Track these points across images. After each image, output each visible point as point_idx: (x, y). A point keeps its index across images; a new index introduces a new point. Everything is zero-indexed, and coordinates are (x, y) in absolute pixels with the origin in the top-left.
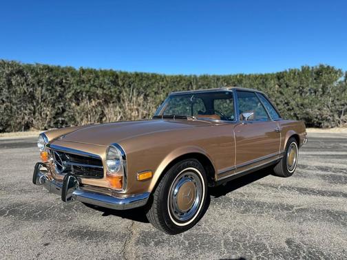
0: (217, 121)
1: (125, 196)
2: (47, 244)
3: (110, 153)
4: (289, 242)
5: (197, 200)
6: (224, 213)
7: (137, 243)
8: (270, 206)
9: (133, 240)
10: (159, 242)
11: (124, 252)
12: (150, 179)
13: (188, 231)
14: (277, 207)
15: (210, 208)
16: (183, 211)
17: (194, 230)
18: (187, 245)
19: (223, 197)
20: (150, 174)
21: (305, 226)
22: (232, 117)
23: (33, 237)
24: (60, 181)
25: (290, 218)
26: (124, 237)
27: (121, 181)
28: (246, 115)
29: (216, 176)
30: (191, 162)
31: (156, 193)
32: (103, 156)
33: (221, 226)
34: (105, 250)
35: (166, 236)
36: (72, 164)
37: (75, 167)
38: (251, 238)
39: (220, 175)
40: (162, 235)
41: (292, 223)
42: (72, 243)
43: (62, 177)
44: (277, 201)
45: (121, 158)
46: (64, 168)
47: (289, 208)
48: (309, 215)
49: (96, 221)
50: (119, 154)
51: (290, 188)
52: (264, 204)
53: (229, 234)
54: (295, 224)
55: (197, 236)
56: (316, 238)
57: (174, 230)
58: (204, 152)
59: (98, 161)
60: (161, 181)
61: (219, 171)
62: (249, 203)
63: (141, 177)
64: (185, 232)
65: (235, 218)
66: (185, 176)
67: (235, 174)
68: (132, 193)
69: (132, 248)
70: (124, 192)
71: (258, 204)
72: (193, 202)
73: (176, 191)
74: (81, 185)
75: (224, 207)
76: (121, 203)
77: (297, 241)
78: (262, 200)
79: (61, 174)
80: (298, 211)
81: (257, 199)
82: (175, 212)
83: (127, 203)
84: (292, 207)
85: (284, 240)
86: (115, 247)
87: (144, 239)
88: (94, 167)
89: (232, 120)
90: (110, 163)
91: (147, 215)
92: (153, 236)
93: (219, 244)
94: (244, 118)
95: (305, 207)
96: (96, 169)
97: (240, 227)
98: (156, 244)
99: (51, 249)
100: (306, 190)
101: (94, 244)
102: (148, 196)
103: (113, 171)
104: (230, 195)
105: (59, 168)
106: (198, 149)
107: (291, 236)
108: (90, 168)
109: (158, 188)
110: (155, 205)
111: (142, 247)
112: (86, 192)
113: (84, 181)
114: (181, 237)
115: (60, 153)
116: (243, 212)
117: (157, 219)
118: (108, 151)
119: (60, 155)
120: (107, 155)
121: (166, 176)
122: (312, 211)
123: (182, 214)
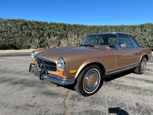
0: (108, 48)
1: (65, 79)
2: (34, 97)
3: (59, 61)
4: (137, 104)
5: (96, 83)
6: (109, 89)
7: (70, 99)
8: (130, 87)
9: (68, 98)
10: (79, 99)
11: (64, 102)
12: (76, 73)
13: (92, 96)
14: (133, 88)
15: (103, 86)
16: (90, 87)
17: (94, 96)
18: (91, 101)
19: (109, 82)
20: (75, 71)
21: (146, 98)
22: (115, 46)
23: (29, 93)
24: (39, 71)
25: (139, 93)
26: (65, 96)
27: (63, 73)
28: (122, 45)
29: (106, 73)
30: (94, 66)
31: (78, 79)
32: (56, 62)
33: (107, 94)
34: (56, 101)
35: (82, 97)
36: (45, 65)
37: (46, 66)
38: (120, 101)
39: (108, 72)
40: (81, 96)
41: (140, 96)
42: (44, 97)
43: (40, 70)
44: (134, 85)
45: (63, 63)
46: (41, 66)
47: (139, 89)
48: (148, 93)
49: (54, 89)
50: (63, 62)
51: (141, 80)
52: (128, 86)
53: (110, 98)
54: (141, 96)
55: (96, 98)
56: (150, 103)
57: (86, 95)
58: (101, 62)
59: (55, 64)
60: (81, 74)
61: (107, 70)
62: (121, 85)
63: (72, 72)
64: (91, 96)
65: (113, 92)
66: (92, 72)
67: (115, 72)
68: (68, 78)
69: (67, 101)
70: (65, 78)
71: (125, 86)
72: (94, 84)
73: (87, 78)
74: (48, 74)
75: (109, 86)
76: (63, 82)
77: (141, 104)
78: (127, 84)
79: (40, 68)
80: (143, 90)
81: (125, 84)
82: (86, 87)
83: (66, 82)
84: (141, 88)
85: (135, 103)
86: (61, 100)
87: (73, 98)
88: (53, 66)
89: (115, 48)
90: (59, 65)
91: (75, 88)
92: (77, 97)
93: (105, 102)
94: (121, 47)
95: (147, 89)
96: (54, 67)
97: (115, 96)
98: (78, 100)
99: (35, 99)
100: (149, 81)
101: (53, 98)
102: (75, 80)
103: (60, 69)
104: (112, 81)
105: (39, 66)
106: (98, 61)
107: (138, 102)
108: (52, 67)
109: (79, 77)
110: (77, 84)
111: (72, 101)
112: (49, 76)
113: (49, 72)
114: (89, 98)
115: (39, 60)
116: (117, 89)
117: (78, 90)
118: (58, 60)
119: (40, 61)
120: (58, 62)
121: (83, 72)
122: (150, 91)
123: (90, 88)
